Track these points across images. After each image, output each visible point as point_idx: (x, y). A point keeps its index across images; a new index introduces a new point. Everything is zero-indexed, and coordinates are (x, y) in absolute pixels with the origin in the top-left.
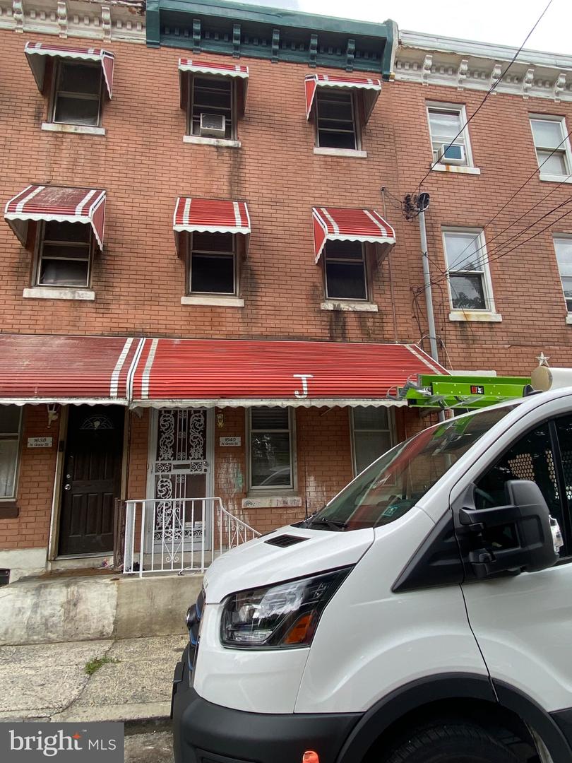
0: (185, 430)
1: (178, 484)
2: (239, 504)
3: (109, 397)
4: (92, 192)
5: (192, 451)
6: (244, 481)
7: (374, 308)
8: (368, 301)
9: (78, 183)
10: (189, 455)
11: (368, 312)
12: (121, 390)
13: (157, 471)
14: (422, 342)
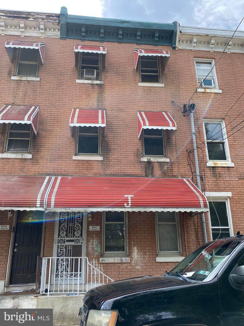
0: (72, 222)
1: (68, 250)
2: (98, 261)
3: (36, 207)
4: (33, 107)
5: (76, 233)
6: (101, 248)
7: (168, 160)
8: (165, 156)
9: (26, 104)
10: (74, 235)
11: (164, 162)
12: (41, 203)
13: (58, 243)
14: (192, 177)
